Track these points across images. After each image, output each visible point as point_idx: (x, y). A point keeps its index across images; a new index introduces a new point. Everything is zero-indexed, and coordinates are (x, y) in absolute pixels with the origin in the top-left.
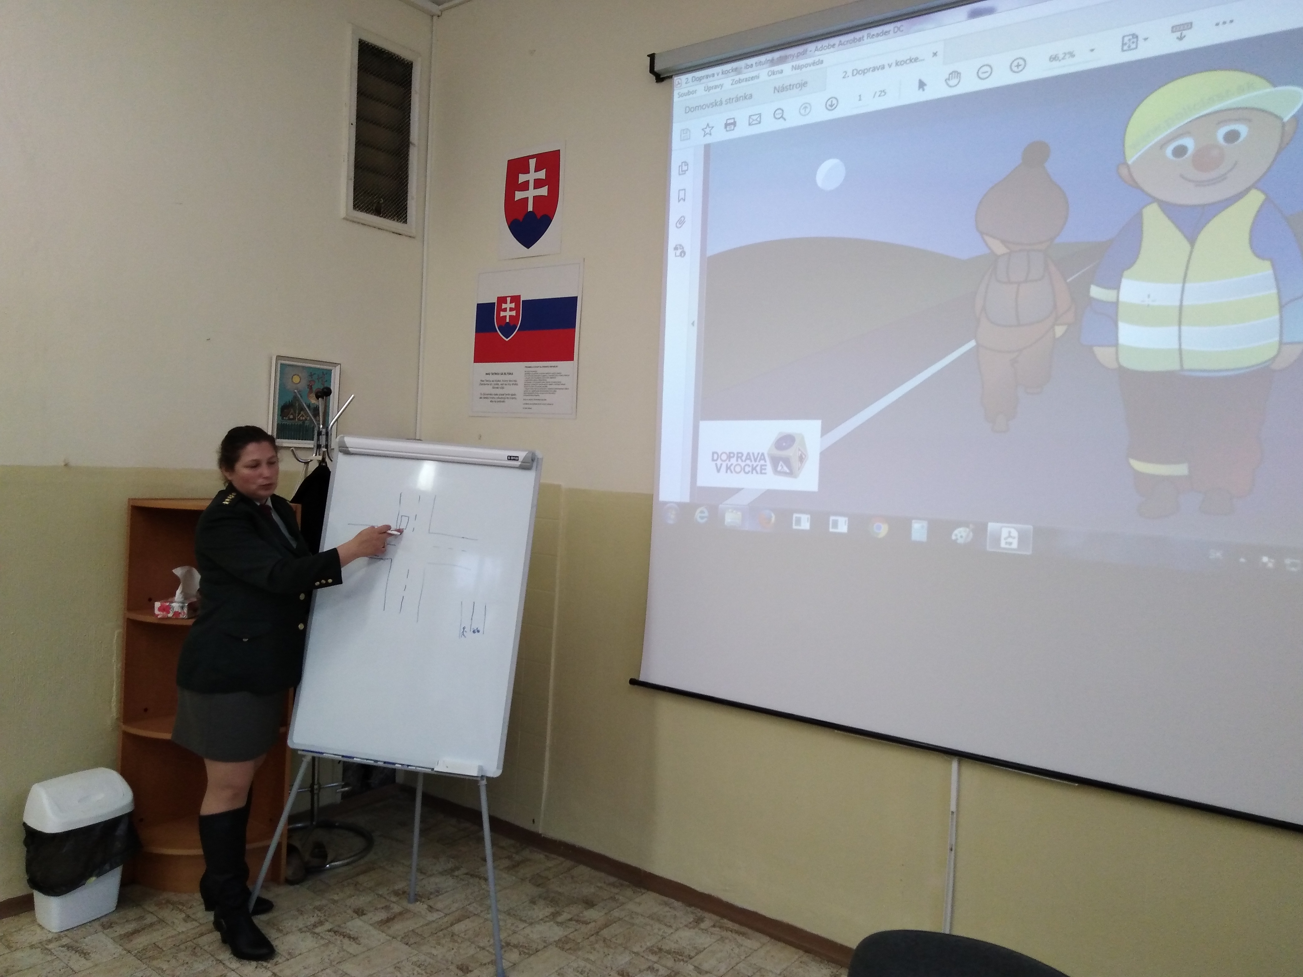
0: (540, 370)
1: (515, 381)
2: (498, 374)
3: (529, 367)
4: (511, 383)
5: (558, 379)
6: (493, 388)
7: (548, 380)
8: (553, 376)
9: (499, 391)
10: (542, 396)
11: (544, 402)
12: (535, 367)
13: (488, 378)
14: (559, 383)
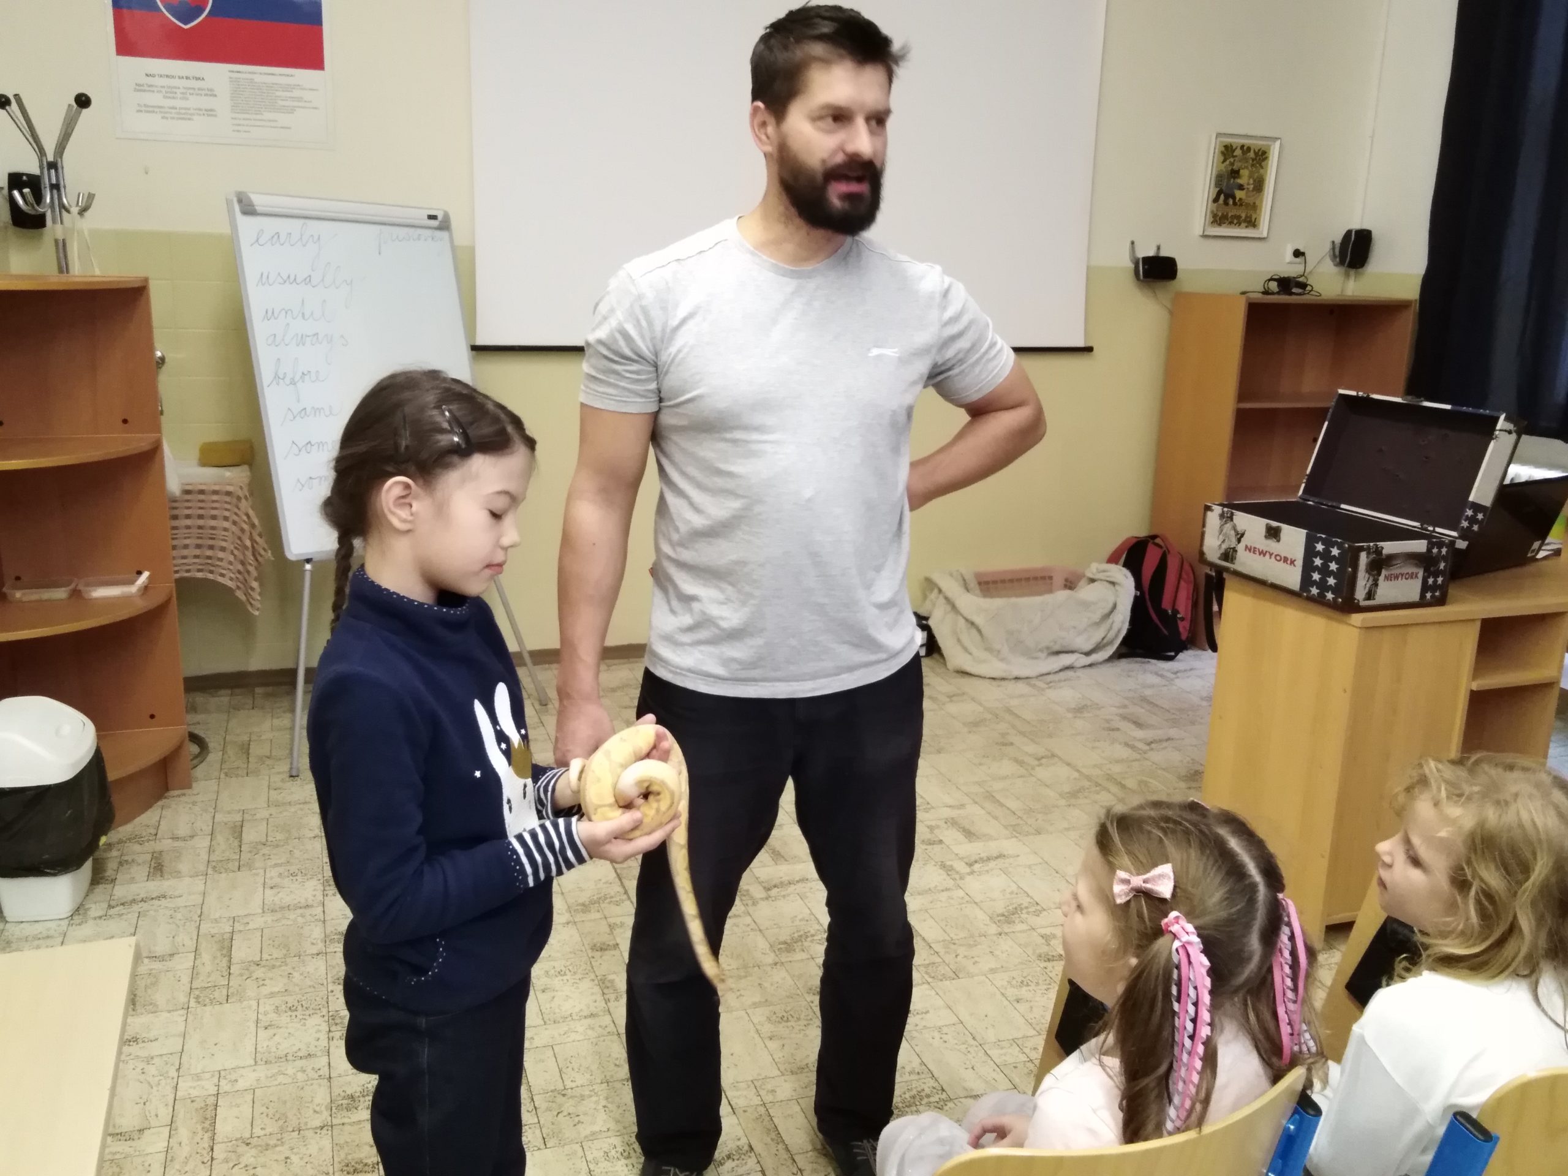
0: (258, 79)
1: (211, 90)
2: (173, 77)
3: (238, 72)
4: (203, 92)
5: (296, 93)
6: (165, 97)
7: (278, 94)
8: (289, 88)
9: (179, 103)
10: (268, 115)
11: (273, 124)
12: (250, 73)
13: (150, 80)
14: (300, 99)
